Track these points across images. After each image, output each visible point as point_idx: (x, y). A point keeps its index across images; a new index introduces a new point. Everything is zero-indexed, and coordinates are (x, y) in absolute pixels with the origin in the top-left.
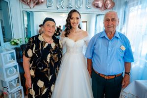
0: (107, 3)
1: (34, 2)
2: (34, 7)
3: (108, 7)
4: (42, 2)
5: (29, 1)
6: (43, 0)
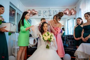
0: (71, 12)
2: (32, 16)
5: (30, 13)
6: (37, 13)
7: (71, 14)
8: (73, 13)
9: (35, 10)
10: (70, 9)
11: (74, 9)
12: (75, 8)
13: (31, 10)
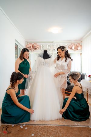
0: (77, 46)
1: (34, 48)
2: (34, 51)
4: (38, 48)
6: (39, 47)
7: (77, 49)
8: (79, 48)
9: (38, 44)
10: (76, 44)
11: (79, 44)
12: (81, 42)
13: (33, 44)
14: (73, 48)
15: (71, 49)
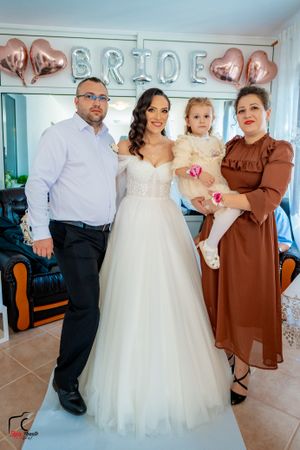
0: (252, 65)
1: (35, 66)
2: (34, 81)
3: (258, 79)
4: (59, 68)
5: (21, 65)
6: (61, 62)
7: (252, 82)
8: (261, 75)
9: (55, 44)
10: (247, 52)
11: (265, 54)
12: (273, 45)
13: (28, 42)
14: (234, 73)
15: (223, 78)
